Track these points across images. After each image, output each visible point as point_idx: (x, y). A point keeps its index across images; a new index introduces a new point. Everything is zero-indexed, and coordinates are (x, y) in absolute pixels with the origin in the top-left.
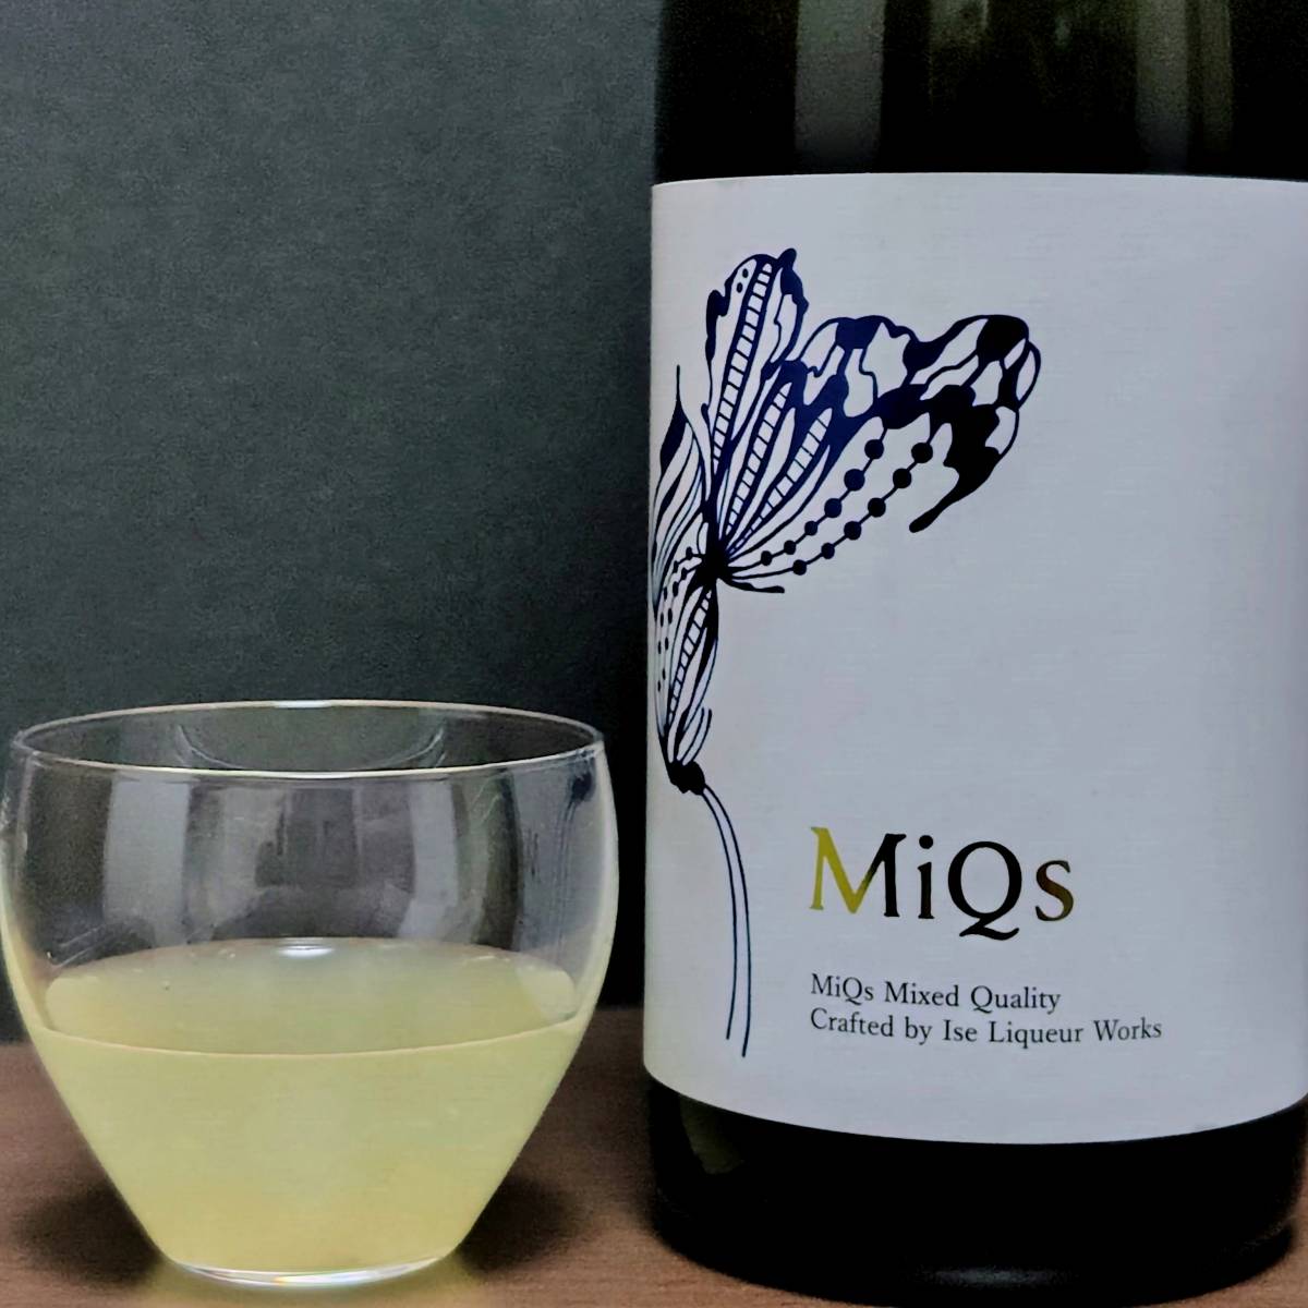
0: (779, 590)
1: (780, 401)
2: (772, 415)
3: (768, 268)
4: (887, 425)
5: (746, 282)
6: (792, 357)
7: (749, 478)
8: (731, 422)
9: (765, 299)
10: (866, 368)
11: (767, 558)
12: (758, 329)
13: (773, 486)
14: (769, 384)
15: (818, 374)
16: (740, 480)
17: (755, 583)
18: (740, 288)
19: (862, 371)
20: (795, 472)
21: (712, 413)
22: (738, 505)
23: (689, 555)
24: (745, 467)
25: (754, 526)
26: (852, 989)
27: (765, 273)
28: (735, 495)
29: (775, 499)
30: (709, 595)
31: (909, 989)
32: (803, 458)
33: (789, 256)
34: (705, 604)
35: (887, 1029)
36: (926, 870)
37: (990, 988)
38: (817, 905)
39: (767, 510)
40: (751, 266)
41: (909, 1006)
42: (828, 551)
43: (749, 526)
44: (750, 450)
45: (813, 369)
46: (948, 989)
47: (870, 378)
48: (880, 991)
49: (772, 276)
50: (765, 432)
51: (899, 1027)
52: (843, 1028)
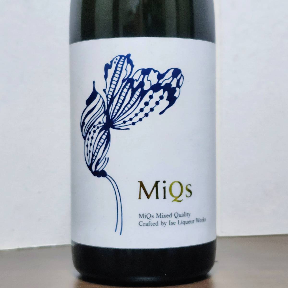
0: (128, 129)
1: (127, 87)
2: (125, 90)
3: (123, 58)
4: (154, 92)
5: (117, 61)
6: (130, 77)
7: (119, 105)
8: (113, 92)
9: (123, 65)
10: (149, 79)
11: (125, 122)
12: (121, 72)
13: (126, 106)
14: (124, 84)
15: (137, 81)
16: (116, 105)
17: (121, 128)
18: (115, 63)
19: (148, 80)
20: (132, 103)
21: (107, 91)
22: (116, 111)
23: (100, 123)
24: (118, 102)
25: (121, 115)
26: (149, 216)
27: (123, 59)
28: (115, 109)
29: (126, 109)
30: (107, 132)
31: (162, 215)
32: (134, 99)
33: (129, 55)
34: (106, 134)
35: (157, 224)
36: (164, 188)
37: (178, 213)
38: (140, 198)
39: (124, 111)
40: (118, 58)
41: (162, 218)
42: (141, 120)
43: (119, 115)
44: (119, 98)
45: (136, 80)
46: (169, 214)
47: (149, 82)
48: (155, 216)
49: (124, 60)
50: (124, 94)
51: (160, 223)
52: (147, 225)
